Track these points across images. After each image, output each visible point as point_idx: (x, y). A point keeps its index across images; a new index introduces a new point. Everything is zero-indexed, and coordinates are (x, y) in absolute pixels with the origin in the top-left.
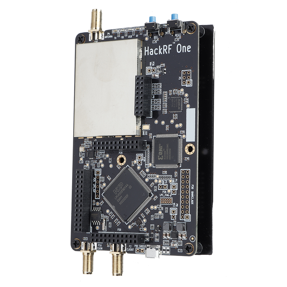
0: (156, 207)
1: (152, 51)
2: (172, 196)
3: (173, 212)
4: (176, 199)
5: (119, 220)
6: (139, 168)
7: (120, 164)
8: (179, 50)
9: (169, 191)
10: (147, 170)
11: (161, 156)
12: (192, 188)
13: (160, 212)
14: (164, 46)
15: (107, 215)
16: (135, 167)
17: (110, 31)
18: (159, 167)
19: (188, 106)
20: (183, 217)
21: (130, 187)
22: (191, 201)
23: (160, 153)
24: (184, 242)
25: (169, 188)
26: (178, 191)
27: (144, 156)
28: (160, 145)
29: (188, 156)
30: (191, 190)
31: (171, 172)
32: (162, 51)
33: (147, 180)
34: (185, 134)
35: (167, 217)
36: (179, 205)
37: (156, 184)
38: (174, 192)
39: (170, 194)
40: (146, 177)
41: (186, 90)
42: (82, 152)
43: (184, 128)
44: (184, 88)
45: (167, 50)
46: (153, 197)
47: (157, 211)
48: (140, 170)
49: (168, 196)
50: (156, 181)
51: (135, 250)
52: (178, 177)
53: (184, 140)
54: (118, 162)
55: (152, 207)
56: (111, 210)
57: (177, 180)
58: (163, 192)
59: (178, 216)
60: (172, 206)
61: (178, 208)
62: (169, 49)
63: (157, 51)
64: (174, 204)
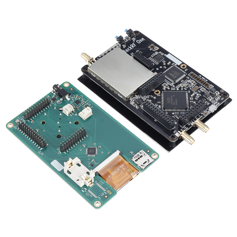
0: (193, 94)
1: (127, 50)
2: (196, 85)
3: (203, 89)
4: (198, 85)
5: (183, 112)
6: (169, 88)
7: (158, 94)
8: (139, 42)
9: (192, 85)
10: (174, 86)
11: (174, 77)
12: (201, 76)
13: (197, 94)
14: (131, 45)
15: (175, 115)
16: (167, 89)
17: (98, 57)
18: (177, 81)
19: (165, 55)
20: (209, 88)
21: (174, 96)
22: (205, 81)
23: (173, 76)
24: (220, 95)
25: (191, 84)
26: (196, 82)
27: (166, 83)
28: (169, 73)
29: (185, 69)
30: (201, 77)
31: (185, 79)
32: (131, 47)
33: (178, 89)
34: (175, 63)
35: (202, 93)
36: (202, 86)
37: (184, 87)
38: (195, 84)
39: (194, 86)
40: (176, 89)
41: (158, 51)
42: (134, 104)
43: (172, 62)
44: (156, 51)
45: (134, 46)
46: (188, 92)
47: (196, 95)
48: (170, 89)
49: (193, 87)
50: (182, 87)
51: (203, 115)
52: (190, 78)
53: (177, 66)
54: (156, 94)
55: (192, 96)
56: (174, 112)
57: (191, 79)
58: (190, 87)
59: (206, 89)
60: (200, 88)
61: (203, 87)
62: (134, 45)
63: (130, 49)
64: (200, 87)
